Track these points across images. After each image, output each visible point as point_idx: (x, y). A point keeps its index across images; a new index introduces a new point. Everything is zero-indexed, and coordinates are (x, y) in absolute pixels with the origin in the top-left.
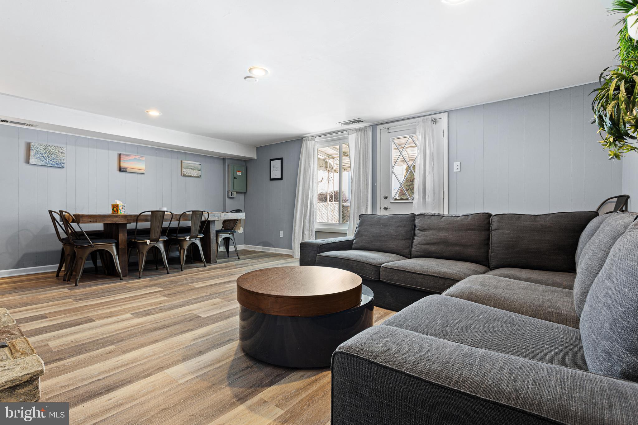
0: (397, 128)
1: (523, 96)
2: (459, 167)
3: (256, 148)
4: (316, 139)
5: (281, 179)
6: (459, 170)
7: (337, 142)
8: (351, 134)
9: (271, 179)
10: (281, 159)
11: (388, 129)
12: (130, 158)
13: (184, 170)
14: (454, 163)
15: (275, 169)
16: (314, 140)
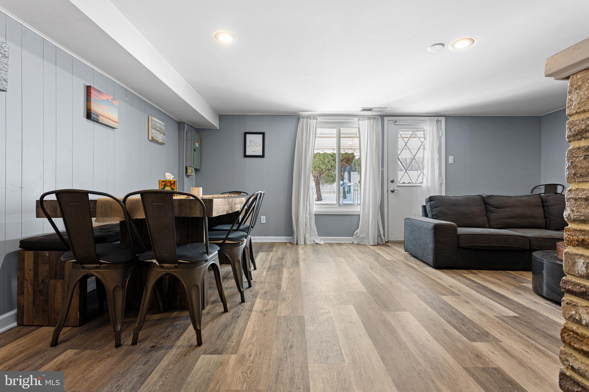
0: (404, 122)
1: (492, 116)
2: (453, 160)
3: (218, 116)
4: (319, 119)
5: (263, 156)
6: (453, 163)
7: (338, 125)
8: (361, 120)
9: (245, 156)
10: (263, 134)
11: (396, 121)
12: (103, 98)
13: (152, 131)
14: (449, 157)
15: (253, 144)
16: (317, 119)
